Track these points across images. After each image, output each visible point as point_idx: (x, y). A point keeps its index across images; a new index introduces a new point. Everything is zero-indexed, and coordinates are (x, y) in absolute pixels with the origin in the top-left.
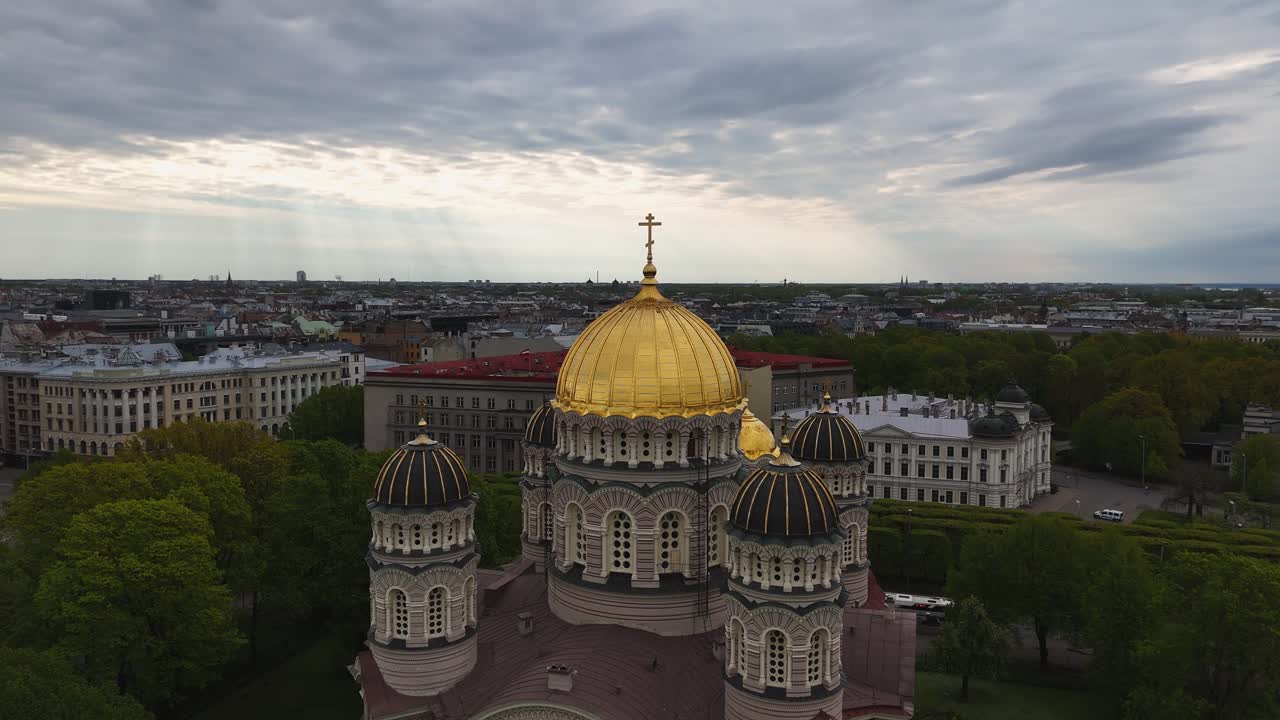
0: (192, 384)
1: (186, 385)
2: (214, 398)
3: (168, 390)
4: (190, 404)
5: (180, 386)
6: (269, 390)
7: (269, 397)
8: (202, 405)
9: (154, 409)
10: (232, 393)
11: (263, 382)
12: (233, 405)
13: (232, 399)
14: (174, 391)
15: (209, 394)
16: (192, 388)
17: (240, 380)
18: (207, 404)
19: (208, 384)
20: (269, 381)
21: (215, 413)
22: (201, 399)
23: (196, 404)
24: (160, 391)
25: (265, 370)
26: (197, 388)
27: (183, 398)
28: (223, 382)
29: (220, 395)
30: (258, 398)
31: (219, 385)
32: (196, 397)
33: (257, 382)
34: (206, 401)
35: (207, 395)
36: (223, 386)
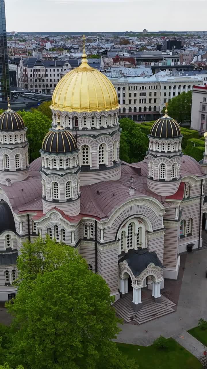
0: (137, 87)
1: (134, 87)
2: (145, 93)
3: (127, 88)
4: (135, 95)
5: (132, 87)
6: (167, 91)
7: (167, 94)
8: (140, 96)
9: (121, 96)
10: (153, 91)
11: (165, 87)
12: (153, 97)
13: (153, 94)
14: (129, 89)
15: (143, 91)
16: (137, 89)
17: (157, 86)
18: (142, 95)
19: (143, 87)
20: (168, 88)
21: (145, 100)
22: (140, 93)
23: (138, 95)
24: (124, 89)
25: (166, 82)
26: (138, 88)
27: (133, 92)
28: (149, 86)
29: (148, 92)
30: (163, 94)
31: (147, 88)
32: (138, 92)
33: (163, 88)
34: (142, 94)
35: (143, 92)
36: (149, 88)
